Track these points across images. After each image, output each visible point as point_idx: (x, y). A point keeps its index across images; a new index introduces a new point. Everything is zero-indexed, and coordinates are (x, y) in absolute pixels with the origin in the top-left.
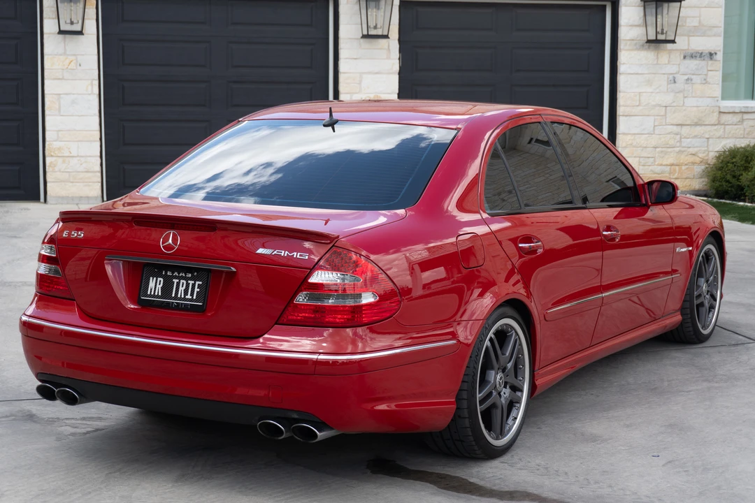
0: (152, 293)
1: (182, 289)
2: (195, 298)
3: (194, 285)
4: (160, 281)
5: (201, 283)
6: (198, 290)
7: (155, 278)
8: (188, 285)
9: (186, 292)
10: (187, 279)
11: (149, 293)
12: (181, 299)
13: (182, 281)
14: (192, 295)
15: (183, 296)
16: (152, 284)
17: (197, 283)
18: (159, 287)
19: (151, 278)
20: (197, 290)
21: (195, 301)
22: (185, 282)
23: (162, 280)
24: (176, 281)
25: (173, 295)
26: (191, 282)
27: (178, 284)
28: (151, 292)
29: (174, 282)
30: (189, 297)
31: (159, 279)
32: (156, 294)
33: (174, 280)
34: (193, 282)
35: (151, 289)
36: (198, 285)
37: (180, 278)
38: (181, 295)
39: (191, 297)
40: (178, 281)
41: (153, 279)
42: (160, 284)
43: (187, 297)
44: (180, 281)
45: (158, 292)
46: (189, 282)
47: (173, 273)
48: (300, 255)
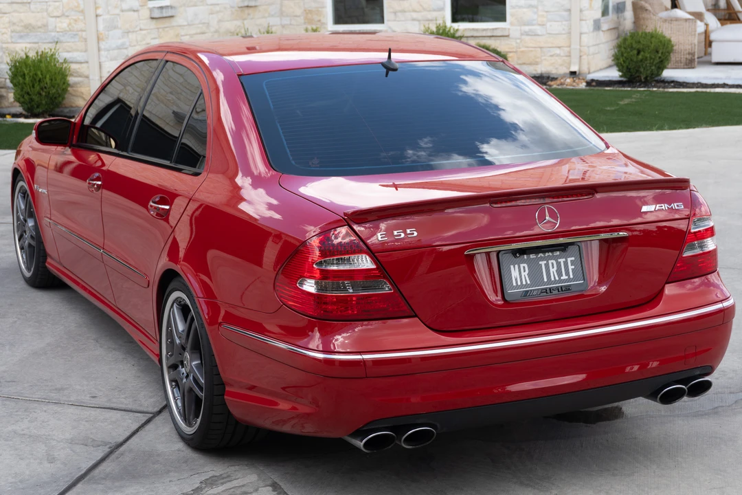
0: (519, 284)
1: (553, 270)
2: (571, 277)
3: (566, 263)
4: (524, 267)
5: (573, 259)
6: (573, 267)
7: (516, 266)
8: (559, 264)
9: (559, 272)
10: (556, 258)
11: (514, 284)
12: (555, 282)
13: (550, 262)
14: (567, 274)
15: (557, 278)
16: (515, 273)
17: (569, 260)
18: (525, 274)
19: (512, 267)
20: (571, 268)
21: (573, 280)
22: (554, 262)
23: (526, 265)
24: (543, 263)
25: (545, 280)
26: (562, 260)
27: (547, 266)
28: (517, 282)
29: (541, 265)
30: (564, 277)
31: (522, 265)
32: (524, 283)
33: (540, 263)
34: (564, 260)
35: (516, 280)
36: (571, 261)
37: (547, 259)
38: (555, 278)
39: (567, 277)
40: (545, 262)
41: (514, 267)
42: (525, 271)
43: (562, 278)
44: (548, 262)
45: (526, 281)
46: (559, 260)
47: (537, 255)
48: (678, 206)
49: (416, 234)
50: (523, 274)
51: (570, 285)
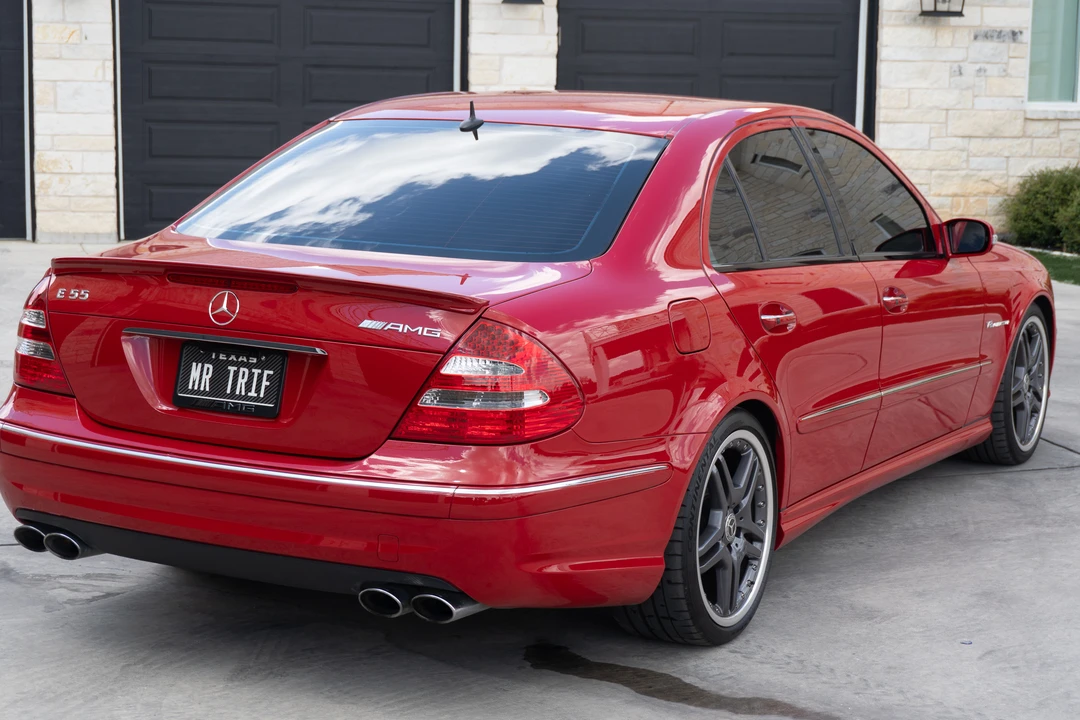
0: (196, 388)
1: (242, 382)
2: (262, 395)
3: (260, 376)
4: (208, 369)
5: (271, 372)
6: (268, 383)
7: (200, 365)
8: (251, 375)
9: (248, 386)
10: (250, 366)
11: (190, 387)
12: (240, 397)
13: (242, 369)
14: (258, 390)
15: (243, 393)
16: (195, 373)
17: (266, 372)
18: (207, 377)
19: (194, 364)
20: (265, 383)
21: (263, 400)
22: (247, 371)
23: (211, 367)
24: (232, 369)
25: (228, 391)
26: (256, 372)
27: (236, 374)
28: (193, 385)
29: (229, 371)
30: (253, 394)
31: (206, 366)
32: (202, 389)
33: (229, 368)
34: (260, 371)
35: (194, 382)
36: (268, 375)
37: (239, 365)
38: (241, 391)
39: (256, 395)
40: (236, 368)
41: (197, 365)
42: (207, 374)
43: (249, 394)
44: (239, 369)
45: (205, 386)
46: (253, 370)
47: (228, 356)
50: (204, 376)
51: (256, 406)
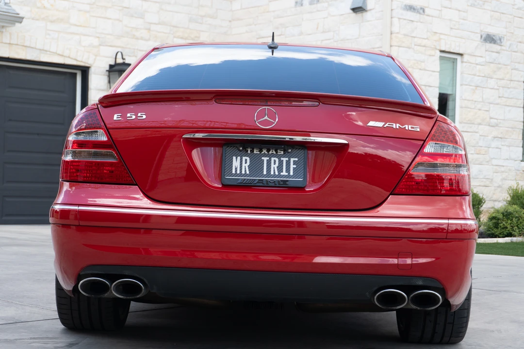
0: (238, 172)
1: (274, 167)
2: (292, 173)
3: (288, 163)
4: (246, 160)
5: (296, 159)
6: (295, 166)
7: (239, 158)
8: (281, 162)
9: (280, 168)
10: (279, 157)
11: (234, 172)
12: (274, 176)
13: (273, 159)
14: (288, 170)
15: (277, 173)
16: (236, 163)
17: (292, 160)
18: (246, 166)
19: (234, 158)
20: (292, 166)
21: (293, 177)
22: (277, 160)
23: (248, 159)
24: (265, 159)
25: (265, 173)
26: (285, 160)
27: (269, 162)
28: (236, 171)
29: (263, 160)
30: (284, 173)
31: (244, 158)
32: (243, 172)
33: (263, 158)
34: (287, 159)
35: (236, 169)
36: (294, 161)
37: (271, 156)
38: (274, 173)
39: (287, 174)
40: (268, 158)
41: (237, 158)
42: (246, 163)
43: (282, 174)
44: (270, 159)
45: (245, 171)
46: (282, 159)
47: (261, 151)
48: (412, 128)
49: (144, 117)
50: (244, 164)
51: (287, 181)
